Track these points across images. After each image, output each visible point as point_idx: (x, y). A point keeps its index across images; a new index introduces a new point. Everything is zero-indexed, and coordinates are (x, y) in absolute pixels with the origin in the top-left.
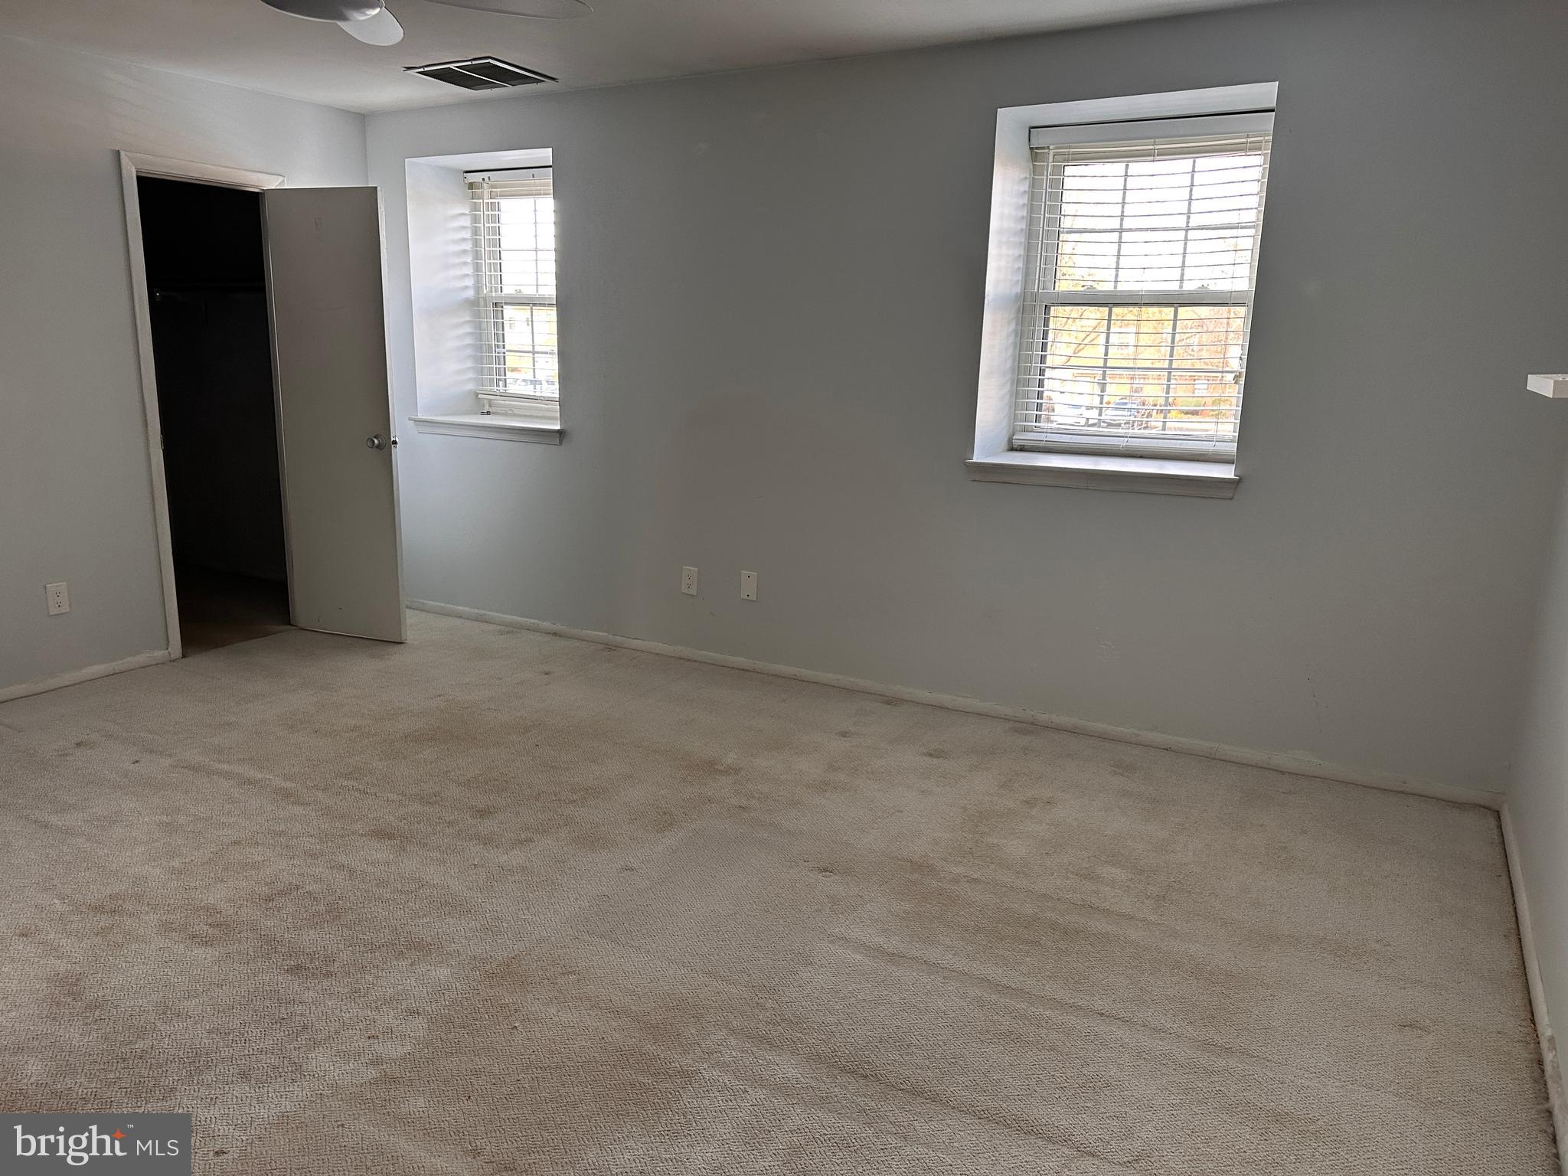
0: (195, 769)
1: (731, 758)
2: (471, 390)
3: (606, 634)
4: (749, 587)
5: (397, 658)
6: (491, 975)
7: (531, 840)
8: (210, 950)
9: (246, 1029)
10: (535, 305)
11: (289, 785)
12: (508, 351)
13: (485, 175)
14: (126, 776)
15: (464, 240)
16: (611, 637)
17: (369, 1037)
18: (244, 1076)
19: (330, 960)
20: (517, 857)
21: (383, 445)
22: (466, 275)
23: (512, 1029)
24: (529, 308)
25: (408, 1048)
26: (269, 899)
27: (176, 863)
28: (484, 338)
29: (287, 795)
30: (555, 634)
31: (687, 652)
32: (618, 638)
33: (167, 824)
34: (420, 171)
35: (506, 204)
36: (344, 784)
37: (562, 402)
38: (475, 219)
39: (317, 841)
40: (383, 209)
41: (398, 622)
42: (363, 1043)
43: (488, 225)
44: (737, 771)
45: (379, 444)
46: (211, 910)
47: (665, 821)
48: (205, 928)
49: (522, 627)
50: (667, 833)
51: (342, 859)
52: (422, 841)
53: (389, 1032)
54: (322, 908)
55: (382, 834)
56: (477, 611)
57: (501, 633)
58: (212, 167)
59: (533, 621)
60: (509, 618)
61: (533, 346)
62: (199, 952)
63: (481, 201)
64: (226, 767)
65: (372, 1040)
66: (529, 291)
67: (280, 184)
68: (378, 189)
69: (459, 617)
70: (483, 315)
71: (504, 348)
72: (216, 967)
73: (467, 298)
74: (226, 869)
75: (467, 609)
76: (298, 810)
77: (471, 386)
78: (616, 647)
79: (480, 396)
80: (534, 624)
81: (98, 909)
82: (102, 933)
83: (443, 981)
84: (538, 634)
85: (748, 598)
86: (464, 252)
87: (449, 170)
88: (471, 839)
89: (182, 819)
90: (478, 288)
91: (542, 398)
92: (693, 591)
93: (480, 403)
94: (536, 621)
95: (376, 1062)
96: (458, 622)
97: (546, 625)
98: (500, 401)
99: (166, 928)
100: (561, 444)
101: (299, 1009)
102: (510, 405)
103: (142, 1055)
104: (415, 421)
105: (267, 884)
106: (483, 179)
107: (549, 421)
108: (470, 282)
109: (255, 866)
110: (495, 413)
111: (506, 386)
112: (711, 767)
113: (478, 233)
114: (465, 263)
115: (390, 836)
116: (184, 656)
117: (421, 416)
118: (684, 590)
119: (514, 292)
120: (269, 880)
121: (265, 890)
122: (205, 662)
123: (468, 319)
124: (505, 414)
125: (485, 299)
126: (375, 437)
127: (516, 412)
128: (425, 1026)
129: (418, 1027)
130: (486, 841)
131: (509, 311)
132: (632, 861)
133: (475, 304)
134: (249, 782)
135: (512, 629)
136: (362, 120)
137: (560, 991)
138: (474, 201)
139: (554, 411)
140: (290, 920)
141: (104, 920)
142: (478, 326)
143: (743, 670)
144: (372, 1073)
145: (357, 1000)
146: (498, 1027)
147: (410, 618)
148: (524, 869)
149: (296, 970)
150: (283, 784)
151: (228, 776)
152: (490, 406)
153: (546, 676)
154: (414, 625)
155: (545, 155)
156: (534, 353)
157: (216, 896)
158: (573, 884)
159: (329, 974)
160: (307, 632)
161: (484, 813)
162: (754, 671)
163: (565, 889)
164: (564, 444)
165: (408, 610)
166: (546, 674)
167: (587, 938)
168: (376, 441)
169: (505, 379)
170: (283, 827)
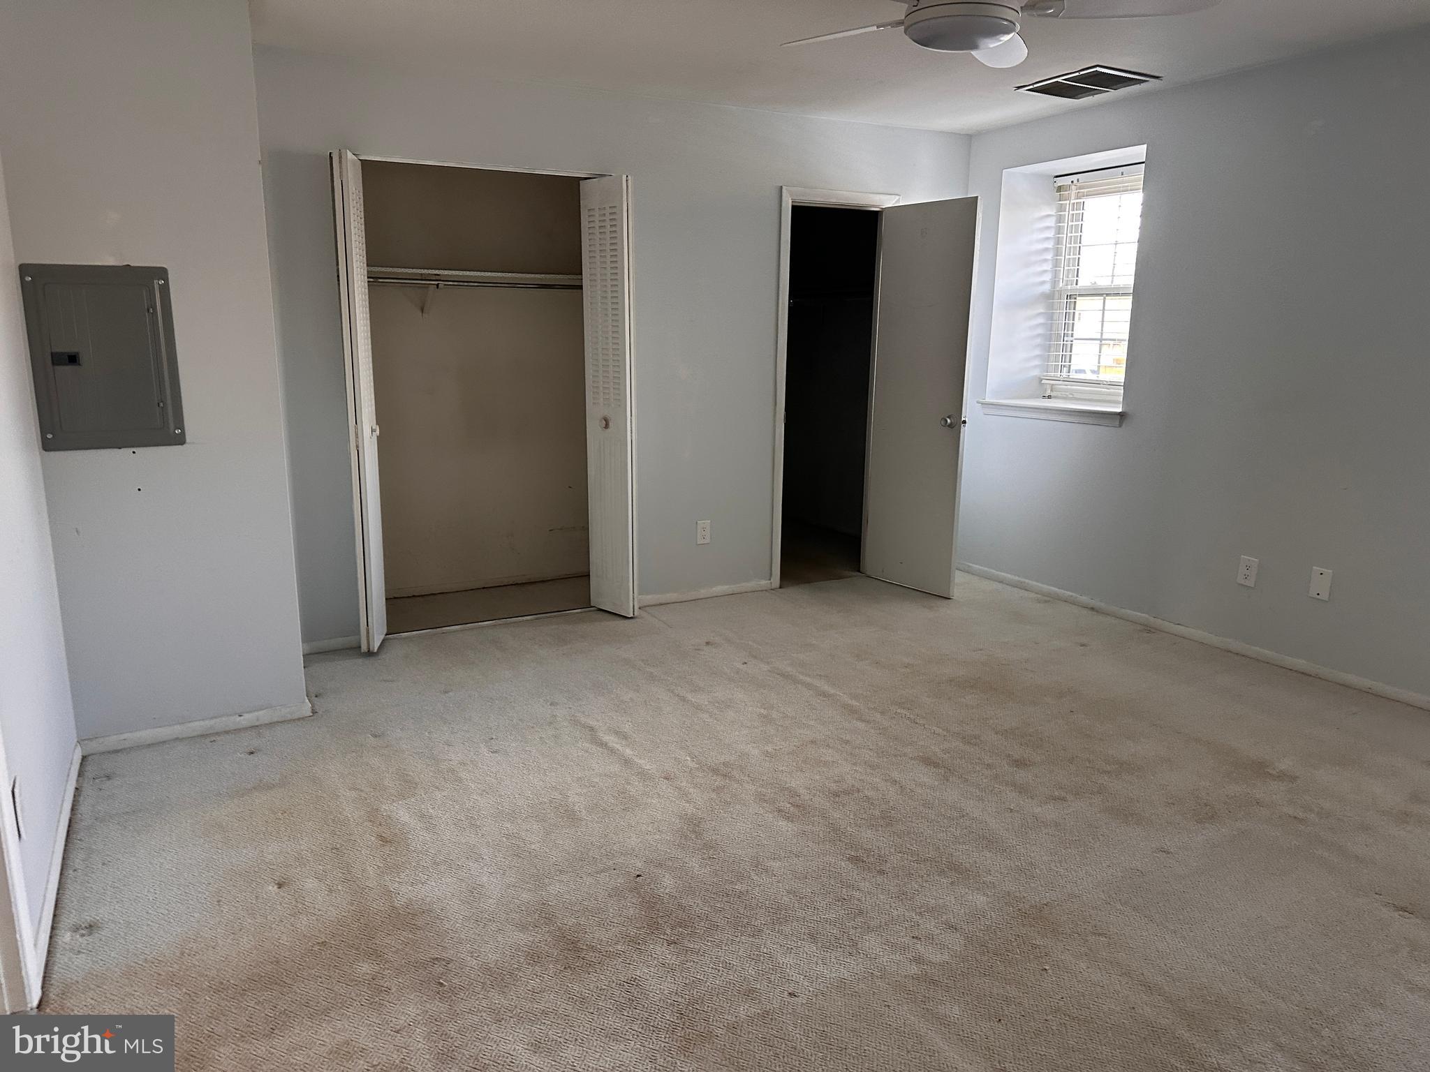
0: (785, 676)
1: (1285, 765)
2: (1036, 376)
3: (1147, 616)
4: (1321, 583)
5: (943, 610)
6: (1023, 914)
7: (1064, 799)
8: (790, 824)
9: (816, 899)
10: (1107, 295)
11: (854, 703)
12: (1075, 339)
13: (1074, 178)
14: (738, 673)
15: (1048, 239)
16: (1152, 619)
17: (913, 937)
18: (813, 937)
19: (882, 859)
20: (1049, 812)
21: (954, 424)
22: (1045, 271)
23: (1042, 970)
24: (1102, 298)
25: (946, 957)
26: (836, 795)
27: (770, 748)
28: (1054, 329)
29: (852, 711)
30: (1092, 609)
31: (1235, 645)
32: (1159, 621)
33: (765, 717)
34: (1017, 180)
35: (1090, 203)
36: (899, 711)
37: (1126, 386)
38: (1060, 219)
39: (875, 754)
40: (981, 216)
41: (948, 580)
42: (907, 940)
43: (1072, 223)
44: (1293, 779)
45: (951, 423)
46: (794, 793)
47: (1207, 814)
48: (789, 805)
49: (1058, 598)
50: (1207, 825)
51: (895, 775)
52: (964, 776)
53: (930, 938)
54: (877, 813)
55: (928, 761)
56: (1017, 578)
57: (1039, 601)
58: (845, 193)
59: (1071, 594)
60: (1046, 588)
61: (1102, 334)
62: (782, 823)
63: (1068, 202)
64: (808, 680)
65: (915, 941)
66: (1104, 282)
67: (896, 202)
68: (979, 198)
69: (1000, 582)
70: (1055, 307)
71: (1072, 336)
72: (795, 840)
73: (1043, 292)
74: (805, 762)
75: (1009, 576)
76: (861, 725)
77: (1036, 373)
78: (1156, 629)
79: (1043, 381)
80: (1072, 596)
81: (715, 771)
82: (718, 790)
83: (979, 907)
84: (1074, 606)
85: (1318, 597)
86: (1046, 250)
87: (1041, 176)
88: (1007, 785)
89: (775, 715)
90: (1054, 282)
91: (1105, 383)
92: (1250, 583)
93: (1043, 388)
94: (1074, 594)
95: (918, 960)
96: (1000, 586)
97: (1084, 599)
98: (1062, 386)
99: (761, 798)
100: (1120, 426)
101: (857, 894)
102: (1070, 389)
103: (740, 895)
104: (982, 404)
105: (835, 782)
106: (1072, 182)
107: (1112, 405)
108: (1048, 277)
109: (826, 763)
110: (1055, 397)
111: (1069, 372)
112: (1260, 769)
113: (1061, 231)
114: (1046, 260)
115: (936, 765)
116: (780, 588)
117: (988, 400)
118: (1241, 580)
119: (1090, 284)
120: (836, 778)
121: (834, 787)
122: (794, 592)
123: (1042, 311)
124: (1065, 398)
125: (1060, 292)
126: (948, 417)
127: (1076, 395)
128: (962, 942)
129: (955, 941)
130: (1022, 790)
131: (1082, 303)
132: (1168, 844)
133: (1049, 298)
134: (824, 694)
135: (1050, 599)
136: (969, 140)
137: (1090, 950)
138: (1061, 202)
139: (1118, 395)
140: (852, 817)
141: (719, 781)
142: (1050, 317)
143: (1303, 673)
144: (914, 969)
145: (904, 901)
146: (1028, 964)
147: (959, 577)
148: (1057, 825)
149: (855, 860)
150: (850, 702)
151: (809, 686)
152: (1052, 390)
153: (1082, 648)
154: (961, 585)
155: (1140, 152)
156: (1101, 340)
157: (797, 782)
158: (1106, 852)
159: (882, 872)
160: (872, 579)
161: (1020, 763)
162: (1317, 677)
163: (1098, 854)
164: (1124, 425)
165: (957, 571)
166: (1082, 645)
167: (1119, 906)
168: (949, 421)
169: (1070, 366)
170: (848, 738)
